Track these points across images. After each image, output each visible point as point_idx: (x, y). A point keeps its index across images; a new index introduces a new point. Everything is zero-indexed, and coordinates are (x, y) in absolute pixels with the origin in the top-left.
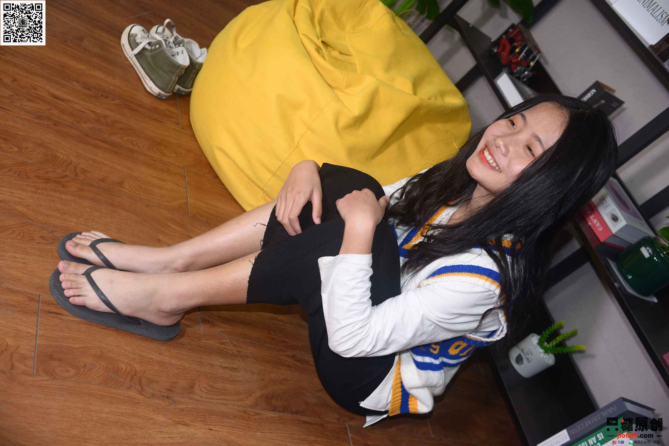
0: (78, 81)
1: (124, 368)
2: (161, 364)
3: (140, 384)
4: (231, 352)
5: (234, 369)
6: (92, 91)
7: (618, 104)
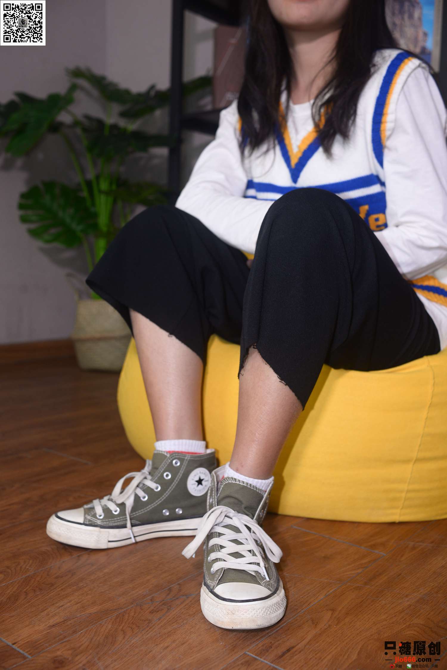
2: (422, 601)
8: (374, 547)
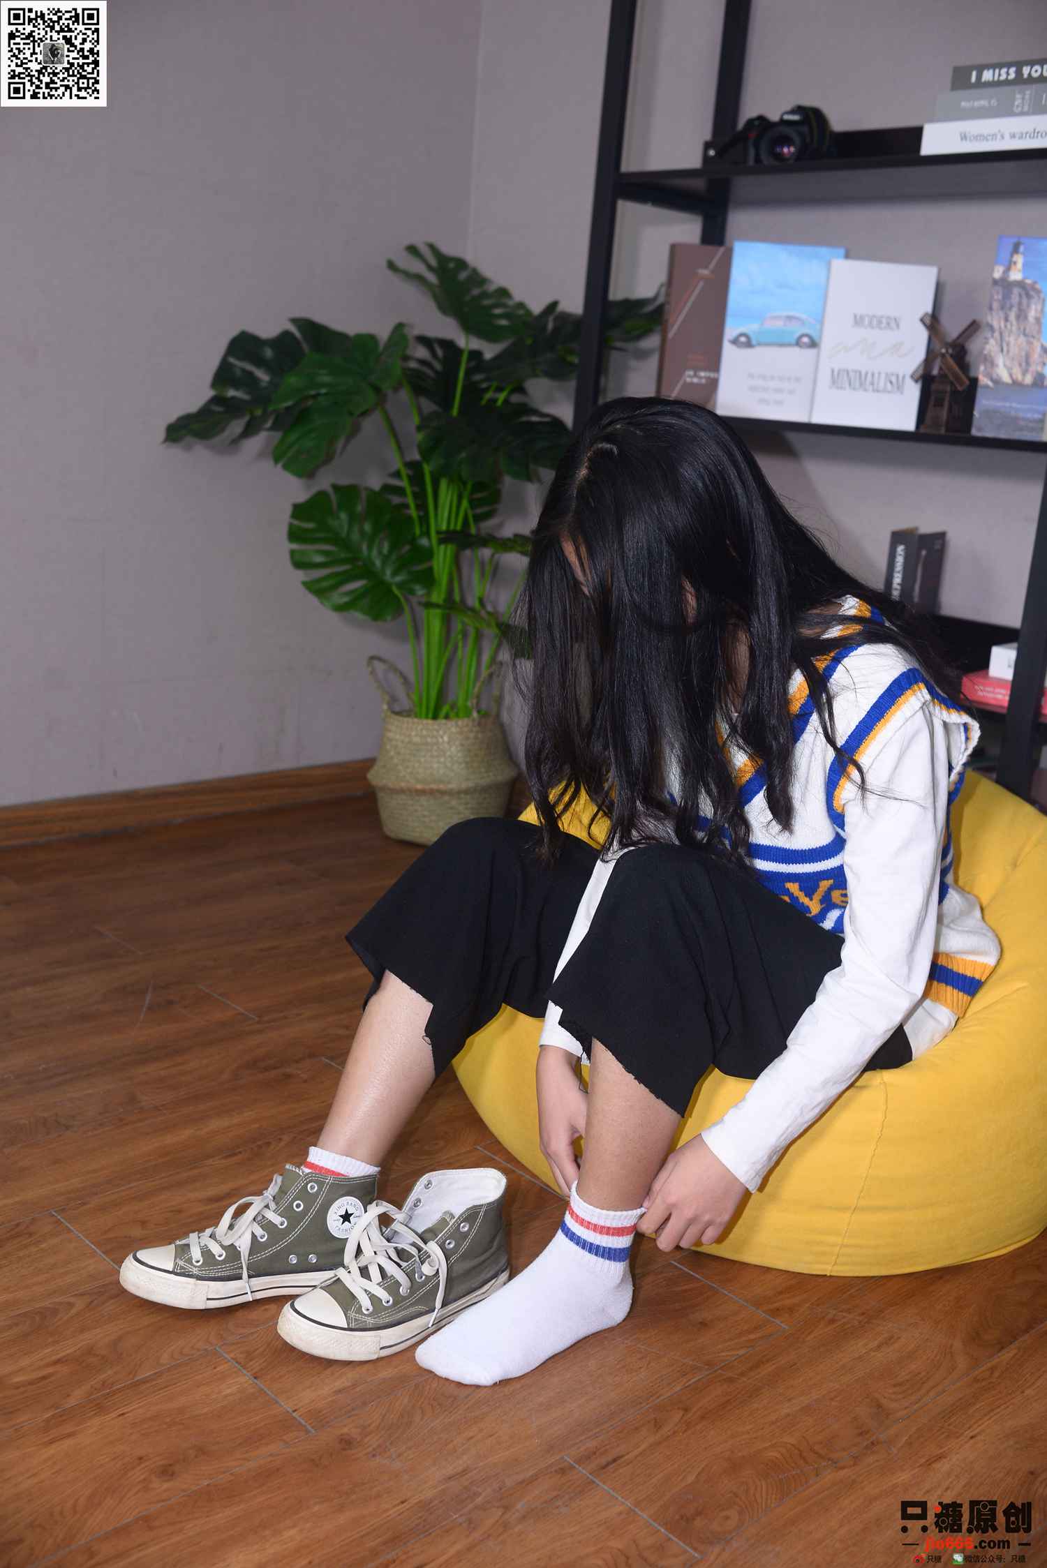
0: (208, 1157)
1: (778, 1456)
2: (807, 1410)
3: (821, 1456)
4: (856, 1323)
5: (890, 1340)
6: (240, 1152)
7: (940, 541)
8: (776, 1312)
